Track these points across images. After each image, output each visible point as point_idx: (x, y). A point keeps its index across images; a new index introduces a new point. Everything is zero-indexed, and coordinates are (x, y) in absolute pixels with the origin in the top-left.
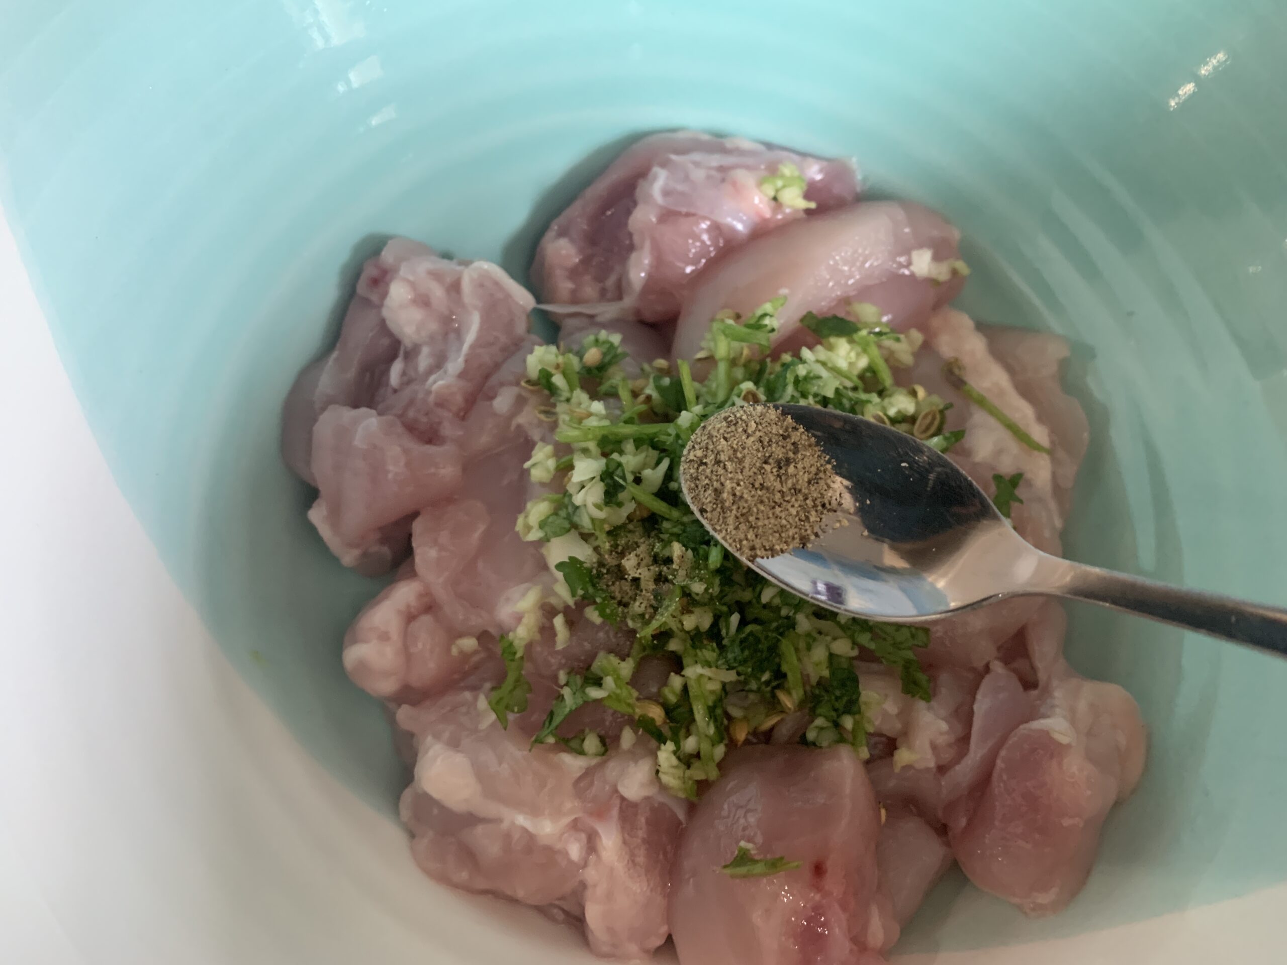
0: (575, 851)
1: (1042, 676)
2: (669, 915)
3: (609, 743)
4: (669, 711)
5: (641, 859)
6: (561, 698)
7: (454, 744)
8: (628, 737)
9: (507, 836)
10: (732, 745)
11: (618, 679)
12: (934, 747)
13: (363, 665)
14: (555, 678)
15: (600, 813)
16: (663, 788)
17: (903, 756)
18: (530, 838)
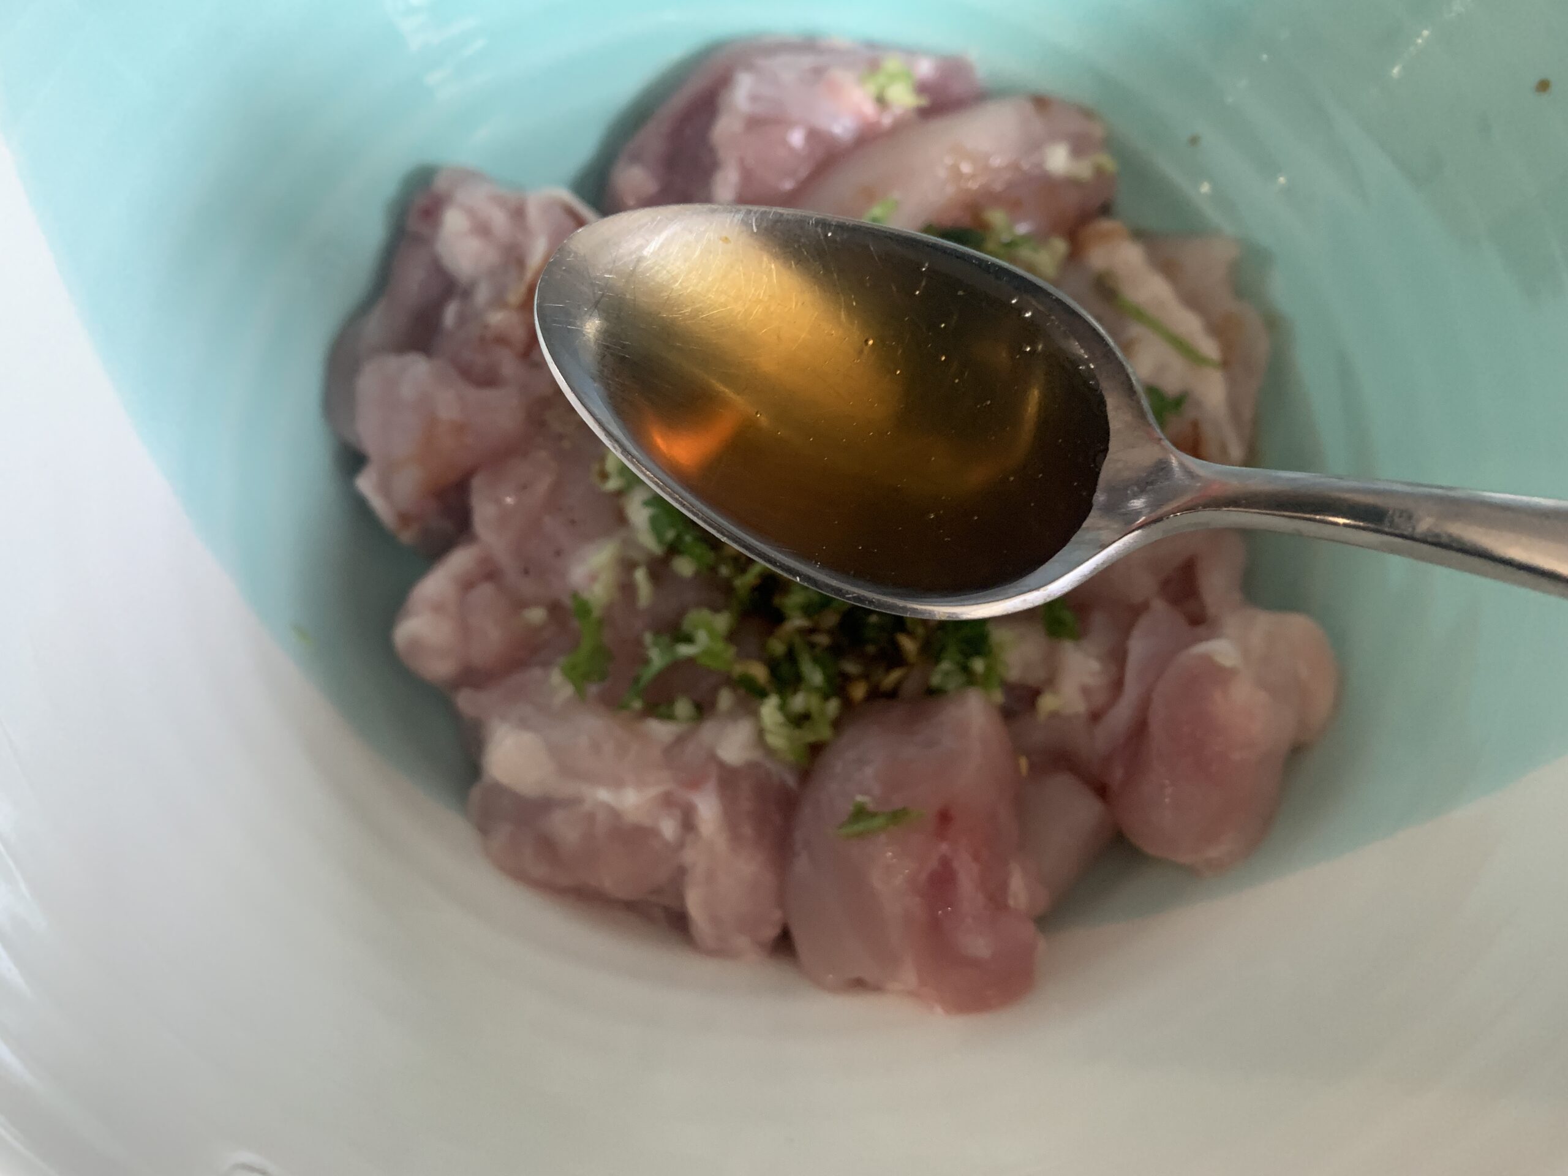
0: (669, 828)
1: (1212, 610)
2: (781, 898)
3: (703, 709)
4: (773, 666)
5: (747, 830)
6: (646, 661)
7: (523, 724)
8: (725, 699)
9: (591, 817)
10: (847, 704)
11: (711, 632)
12: (1086, 691)
13: (416, 644)
14: (639, 643)
15: (694, 784)
16: (769, 751)
17: (1048, 703)
18: (615, 814)
